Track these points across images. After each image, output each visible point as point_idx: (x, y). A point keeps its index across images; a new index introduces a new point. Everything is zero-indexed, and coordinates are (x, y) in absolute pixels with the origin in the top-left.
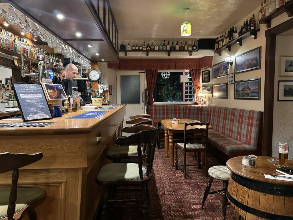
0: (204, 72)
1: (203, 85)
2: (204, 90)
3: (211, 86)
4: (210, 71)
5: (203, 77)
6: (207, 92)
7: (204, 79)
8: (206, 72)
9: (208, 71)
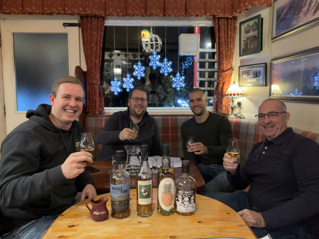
0: (246, 24)
1: (242, 61)
2: (245, 76)
3: (266, 64)
4: (262, 19)
5: (242, 39)
6: (254, 80)
7: (246, 45)
8: (251, 23)
9: (256, 20)
